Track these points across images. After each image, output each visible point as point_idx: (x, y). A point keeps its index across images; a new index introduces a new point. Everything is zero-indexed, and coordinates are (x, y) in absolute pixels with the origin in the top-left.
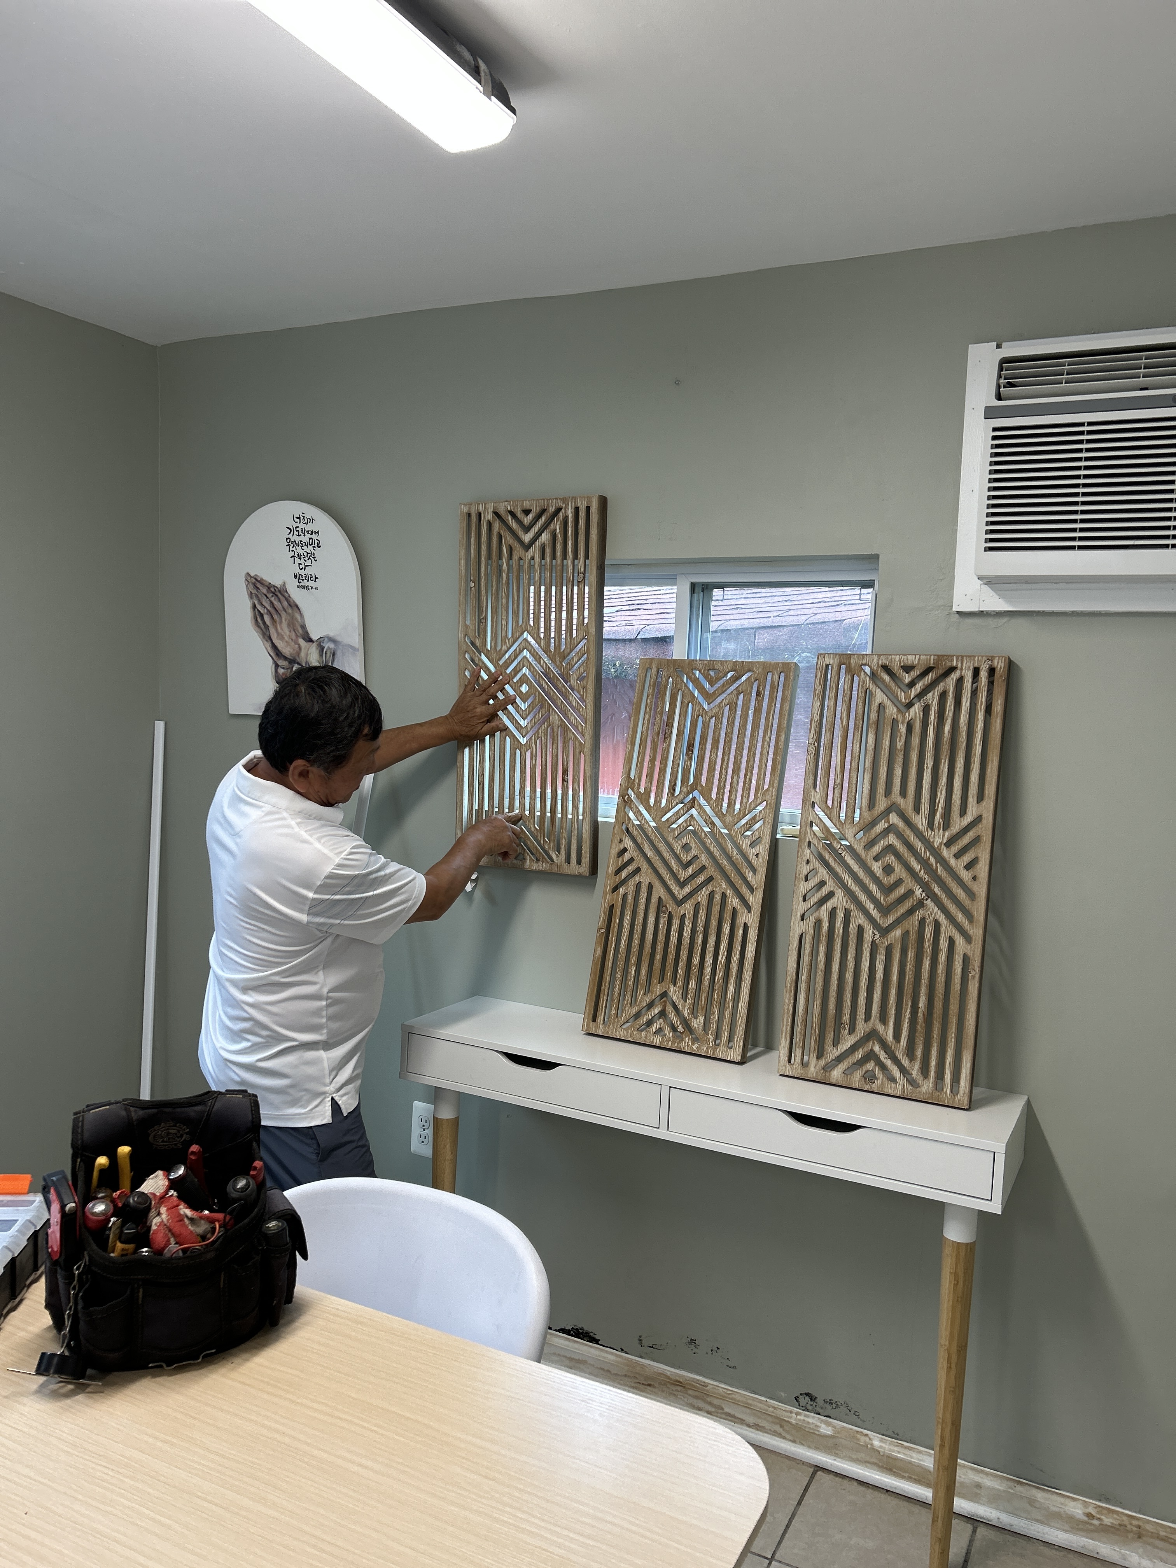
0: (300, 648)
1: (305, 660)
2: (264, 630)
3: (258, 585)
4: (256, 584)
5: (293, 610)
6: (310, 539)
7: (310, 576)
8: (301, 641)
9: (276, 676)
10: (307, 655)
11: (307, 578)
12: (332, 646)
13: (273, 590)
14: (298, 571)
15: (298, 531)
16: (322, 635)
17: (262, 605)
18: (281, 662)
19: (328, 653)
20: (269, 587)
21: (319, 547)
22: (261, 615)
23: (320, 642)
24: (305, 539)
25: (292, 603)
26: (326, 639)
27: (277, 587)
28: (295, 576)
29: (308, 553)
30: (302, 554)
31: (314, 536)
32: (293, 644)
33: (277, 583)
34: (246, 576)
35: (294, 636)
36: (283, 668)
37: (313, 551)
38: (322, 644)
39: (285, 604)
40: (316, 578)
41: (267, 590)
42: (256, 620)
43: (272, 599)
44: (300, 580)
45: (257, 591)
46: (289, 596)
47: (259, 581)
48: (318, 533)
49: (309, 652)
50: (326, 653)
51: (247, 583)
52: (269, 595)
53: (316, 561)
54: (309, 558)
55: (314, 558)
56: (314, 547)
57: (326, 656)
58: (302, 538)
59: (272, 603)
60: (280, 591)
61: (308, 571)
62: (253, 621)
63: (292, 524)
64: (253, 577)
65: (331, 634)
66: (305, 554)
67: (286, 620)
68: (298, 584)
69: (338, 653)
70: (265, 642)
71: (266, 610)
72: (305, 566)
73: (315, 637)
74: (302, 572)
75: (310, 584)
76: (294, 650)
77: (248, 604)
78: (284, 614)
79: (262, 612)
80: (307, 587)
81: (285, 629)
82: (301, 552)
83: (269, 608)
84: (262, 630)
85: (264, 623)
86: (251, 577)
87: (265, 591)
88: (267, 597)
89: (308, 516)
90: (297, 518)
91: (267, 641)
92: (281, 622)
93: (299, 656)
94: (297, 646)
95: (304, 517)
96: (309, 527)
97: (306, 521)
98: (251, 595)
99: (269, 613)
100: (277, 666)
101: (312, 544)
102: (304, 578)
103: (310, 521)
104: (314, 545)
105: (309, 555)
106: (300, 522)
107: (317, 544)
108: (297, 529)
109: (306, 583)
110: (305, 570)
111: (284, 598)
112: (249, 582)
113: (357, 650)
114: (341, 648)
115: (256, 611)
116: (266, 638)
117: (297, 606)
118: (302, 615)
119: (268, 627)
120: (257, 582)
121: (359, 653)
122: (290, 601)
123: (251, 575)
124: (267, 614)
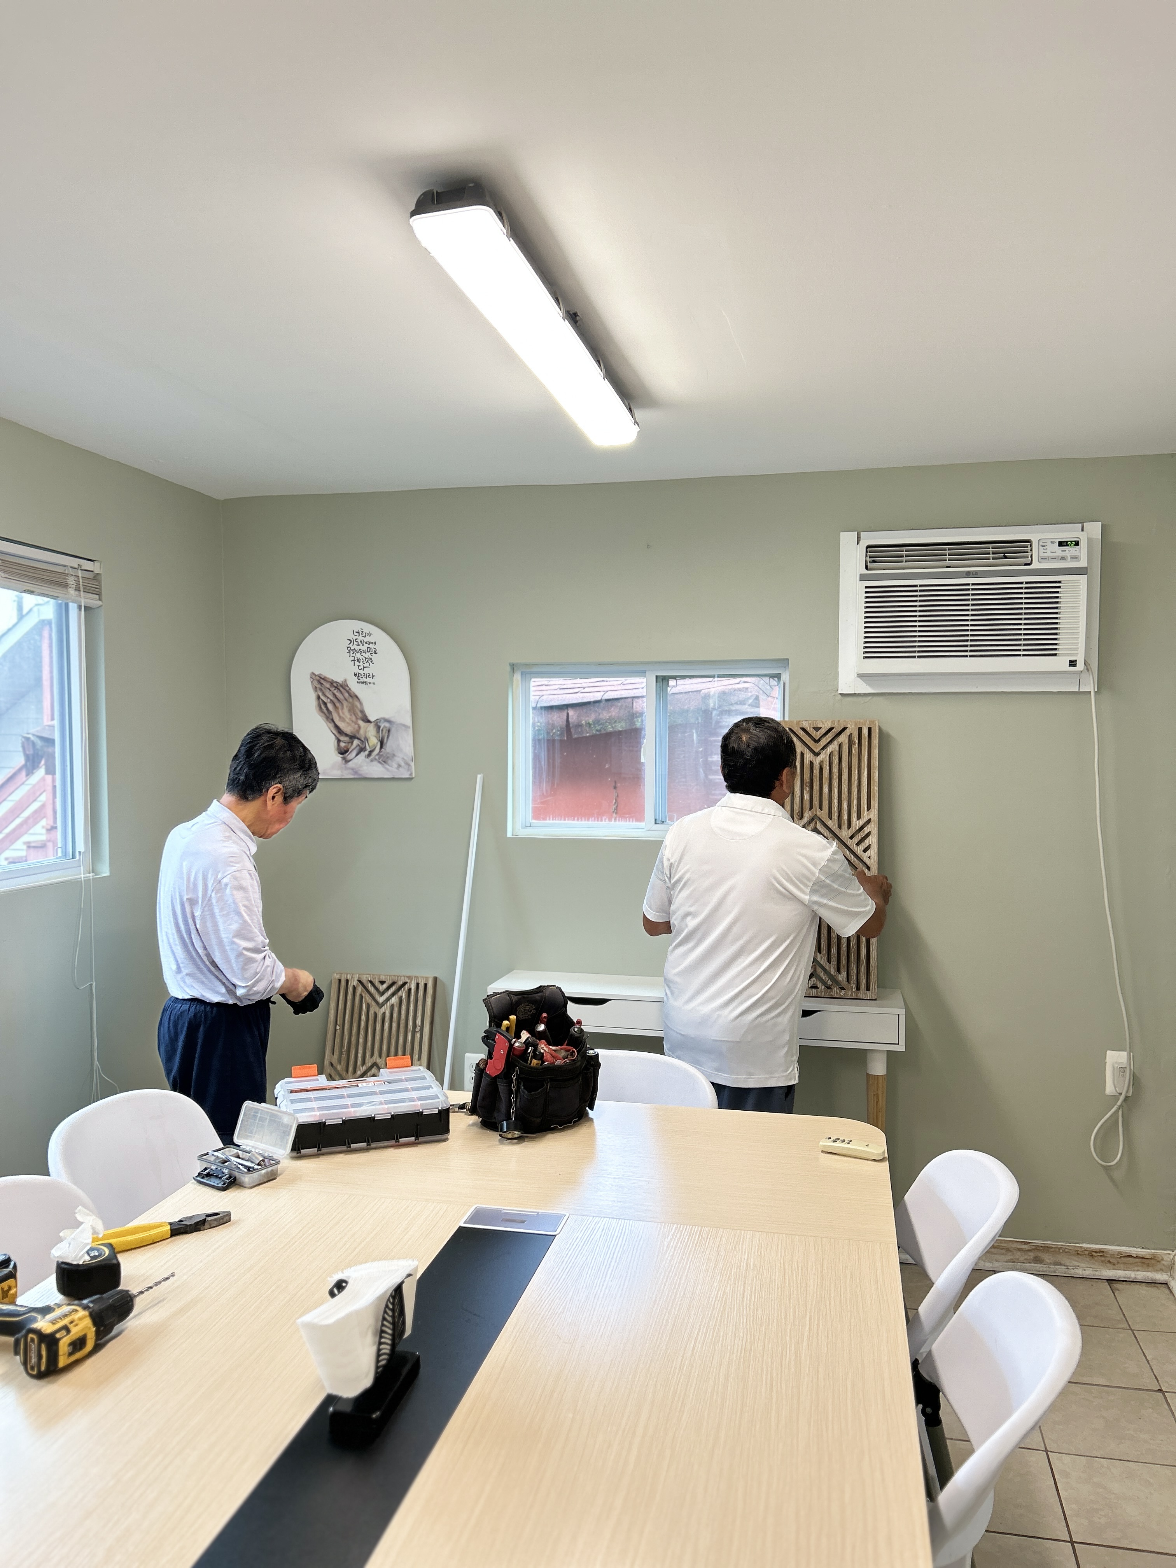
0: (359, 727)
2: (328, 715)
3: (322, 681)
4: (320, 682)
5: (353, 700)
7: (368, 675)
9: (338, 749)
11: (365, 676)
12: (387, 725)
13: (335, 685)
14: (357, 671)
15: (357, 642)
16: (379, 717)
17: (325, 696)
18: (342, 738)
19: (384, 731)
20: (332, 683)
21: (376, 653)
22: (325, 704)
23: (377, 723)
24: (365, 647)
25: (353, 695)
26: (382, 720)
27: (339, 683)
28: (355, 675)
29: (366, 658)
30: (361, 659)
31: (371, 646)
32: (353, 724)
33: (339, 679)
34: (311, 675)
35: (354, 718)
36: (345, 743)
37: (370, 657)
38: (379, 724)
39: (347, 695)
40: (373, 676)
41: (330, 685)
42: (321, 708)
43: (335, 692)
44: (359, 678)
45: (322, 686)
46: (350, 689)
47: (323, 679)
48: (375, 643)
49: (368, 730)
50: (382, 731)
51: (312, 680)
52: (332, 689)
53: (373, 663)
55: (372, 661)
56: (371, 654)
57: (382, 733)
58: (361, 647)
59: (334, 695)
60: (341, 686)
61: (366, 671)
62: (318, 708)
63: (352, 637)
64: (318, 676)
65: (386, 717)
66: (364, 659)
67: (347, 707)
68: (358, 681)
69: (393, 730)
70: (329, 724)
71: (329, 700)
72: (364, 667)
73: (372, 719)
74: (361, 672)
75: (368, 680)
76: (354, 729)
77: (313, 696)
78: (345, 703)
80: (365, 682)
81: (346, 713)
82: (361, 657)
83: (332, 698)
85: (328, 709)
86: (316, 675)
87: (328, 686)
88: (330, 691)
89: (365, 631)
90: (357, 632)
91: (330, 722)
92: (342, 709)
93: (358, 733)
94: (357, 726)
95: (363, 632)
96: (367, 639)
97: (364, 635)
98: (315, 689)
99: (332, 702)
100: (339, 741)
102: (363, 676)
103: (367, 634)
104: (371, 652)
105: (367, 660)
106: (359, 636)
107: (373, 652)
108: (357, 640)
109: (364, 679)
110: (363, 670)
111: (346, 691)
112: (314, 679)
113: (409, 727)
114: (395, 726)
115: (320, 700)
116: (329, 720)
117: (357, 697)
118: (361, 703)
119: (331, 712)
120: (321, 679)
121: (411, 730)
122: (351, 693)
123: (317, 674)
124: (330, 703)
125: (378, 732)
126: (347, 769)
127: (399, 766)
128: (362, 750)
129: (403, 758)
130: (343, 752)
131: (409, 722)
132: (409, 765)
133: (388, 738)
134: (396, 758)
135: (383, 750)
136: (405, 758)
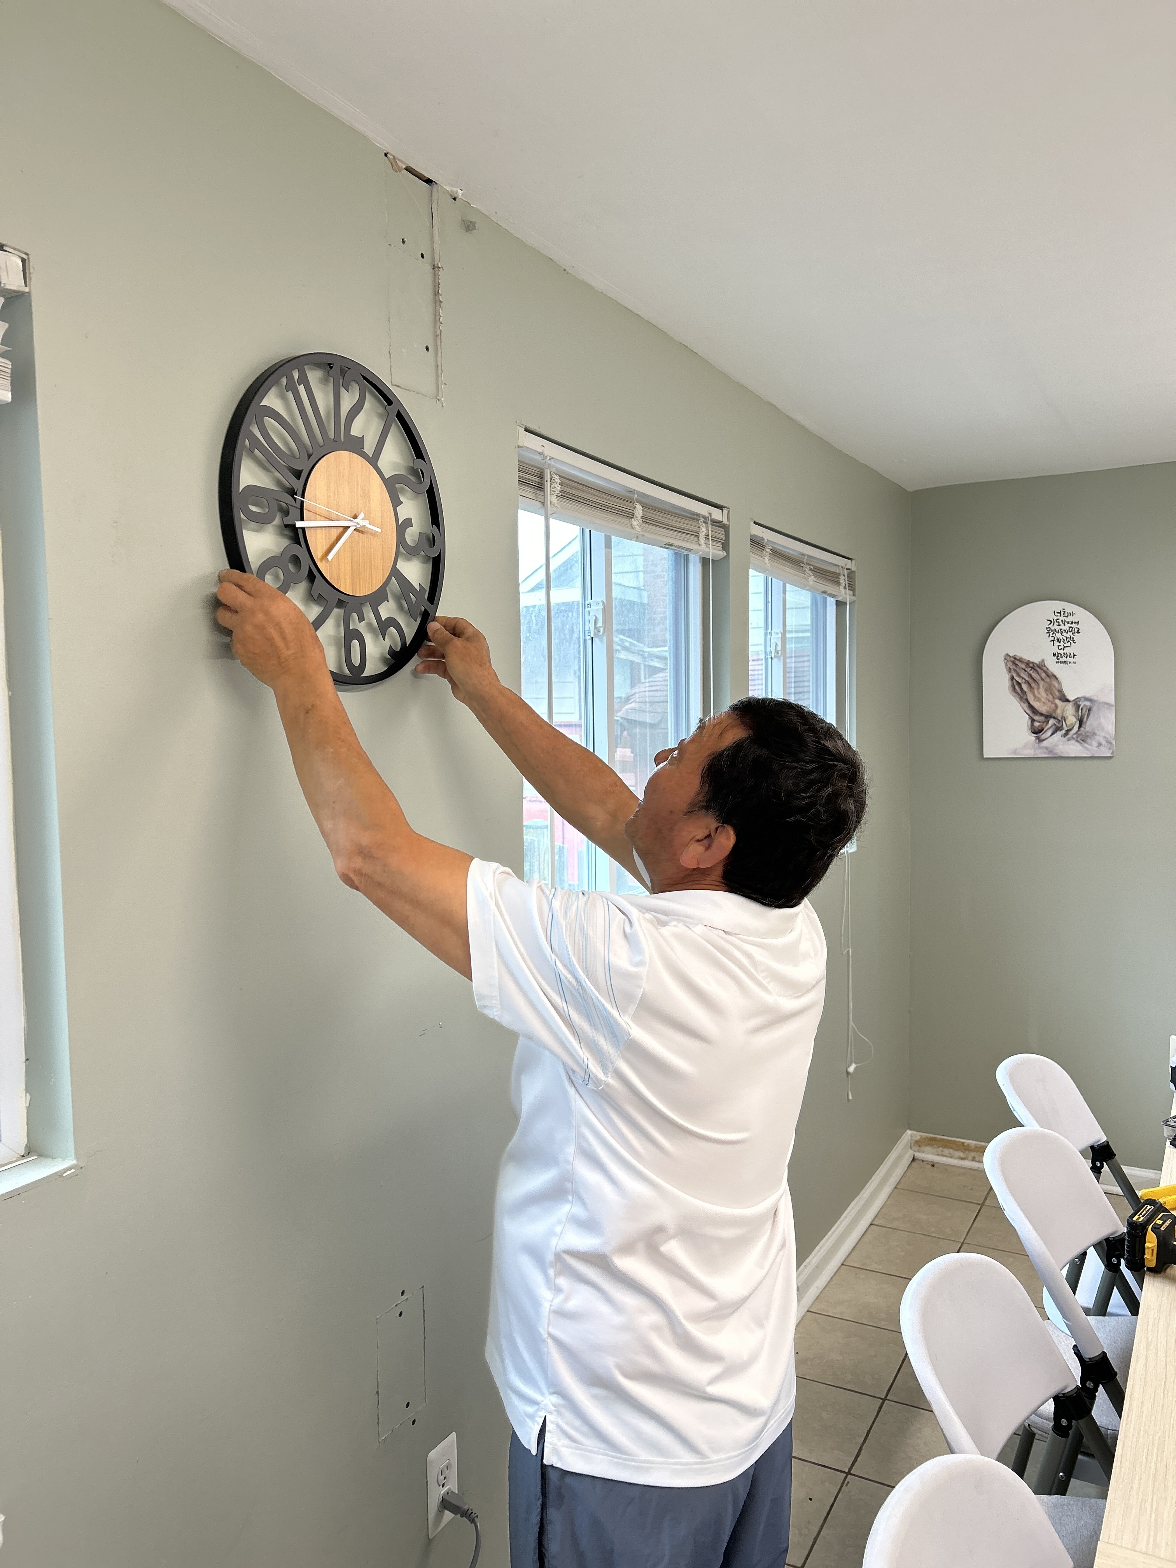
0: (1057, 707)
1: (1061, 715)
2: (1021, 695)
3: (1017, 662)
4: (1014, 663)
5: (1050, 679)
6: (1069, 627)
7: (1068, 654)
8: (1058, 702)
9: (1031, 729)
10: (1063, 711)
11: (1066, 656)
12: (1088, 704)
13: (1031, 665)
14: (1056, 651)
15: (1059, 622)
16: (1078, 696)
17: (1020, 676)
18: (1036, 718)
19: (1084, 710)
20: (1028, 663)
21: (1079, 633)
22: (1019, 684)
23: (1077, 702)
24: (1066, 627)
25: (1050, 674)
26: (1083, 699)
27: (1036, 664)
28: (1054, 655)
29: (1067, 638)
30: (1062, 639)
31: (1074, 625)
32: (1050, 703)
33: (1036, 660)
34: (1005, 656)
35: (1050, 697)
36: (1039, 722)
37: (1072, 636)
38: (1078, 703)
39: (1044, 675)
40: (1074, 655)
41: (1026, 666)
42: (1014, 688)
43: (1031, 672)
44: (1058, 658)
45: (1016, 667)
46: (1048, 669)
47: (1018, 660)
48: (1078, 623)
49: (1066, 709)
50: (1082, 709)
51: (1006, 661)
52: (1028, 670)
53: (1075, 643)
54: (1069, 641)
55: (1073, 641)
56: (1073, 633)
57: (1081, 712)
58: (1062, 627)
59: (1030, 675)
60: (1038, 666)
61: (1067, 650)
62: (1011, 689)
63: (1052, 617)
64: (1013, 657)
65: (1087, 695)
66: (1065, 639)
67: (1043, 687)
68: (1057, 661)
69: (1094, 709)
70: (1022, 703)
71: (1024, 681)
72: (1064, 647)
73: (1071, 698)
74: (1061, 652)
75: (1068, 659)
76: (1050, 708)
77: (1006, 677)
78: (1041, 683)
79: (1020, 681)
80: (1065, 662)
81: (1042, 693)
82: (1061, 637)
83: (1027, 679)
84: (1019, 695)
85: (1022, 689)
86: (1010, 657)
87: (1023, 666)
88: (1025, 671)
89: (1067, 611)
90: (1058, 613)
91: (1024, 703)
92: (1038, 688)
93: (1055, 712)
94: (1053, 705)
95: (1064, 612)
96: (1070, 619)
97: (1066, 615)
98: (1009, 670)
99: (1026, 682)
100: (1033, 721)
101: (1072, 631)
102: (1063, 656)
103: (1069, 614)
104: (1073, 632)
105: (1068, 639)
106: (1060, 616)
107: (1076, 631)
108: (1057, 621)
109: (1064, 659)
110: (1063, 650)
111: (1042, 671)
112: (1007, 660)
113: (1112, 706)
114: (1097, 705)
115: (1014, 681)
116: (1023, 700)
117: (1055, 676)
118: (1059, 683)
119: (1025, 692)
120: (1016, 661)
121: (1114, 708)
122: (1048, 673)
123: (1011, 655)
124: (1025, 683)
125: (1077, 711)
126: (1040, 748)
127: (1100, 744)
128: (1058, 729)
129: (1104, 737)
130: (1037, 732)
131: (1111, 700)
132: (1111, 744)
133: (1088, 717)
134: (1097, 737)
135: (1082, 729)
136: (1108, 737)
